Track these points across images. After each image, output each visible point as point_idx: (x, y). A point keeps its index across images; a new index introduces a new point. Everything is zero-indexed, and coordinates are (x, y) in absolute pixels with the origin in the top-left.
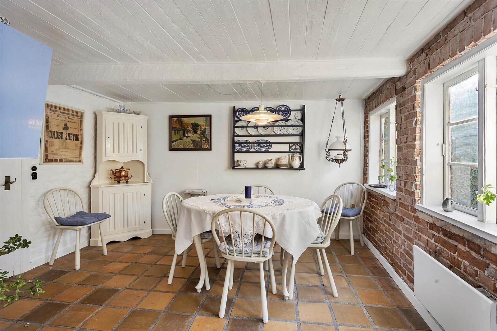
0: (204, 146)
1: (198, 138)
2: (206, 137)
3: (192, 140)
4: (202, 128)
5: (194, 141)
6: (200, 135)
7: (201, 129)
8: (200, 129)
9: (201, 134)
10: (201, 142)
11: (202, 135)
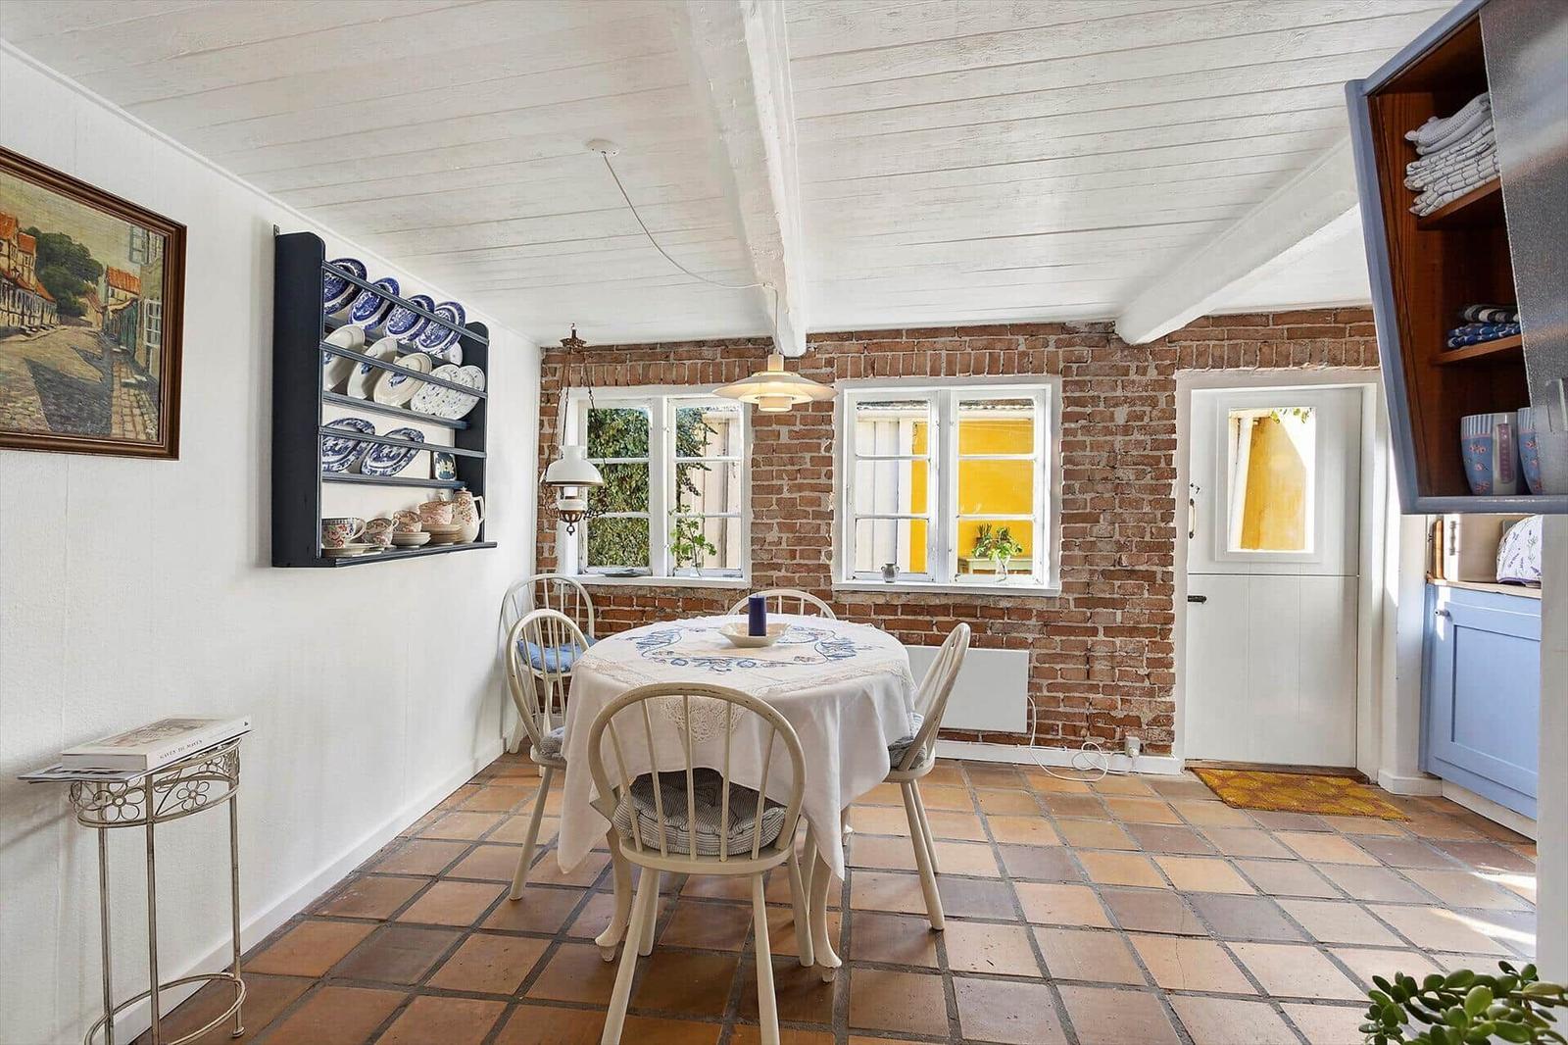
0: (129, 426)
1: (88, 358)
2: (143, 364)
3: (35, 368)
4: (122, 294)
5: (49, 381)
6: (100, 342)
7: (107, 298)
8: (101, 296)
9: (107, 331)
10: (103, 395)
11: (118, 343)
